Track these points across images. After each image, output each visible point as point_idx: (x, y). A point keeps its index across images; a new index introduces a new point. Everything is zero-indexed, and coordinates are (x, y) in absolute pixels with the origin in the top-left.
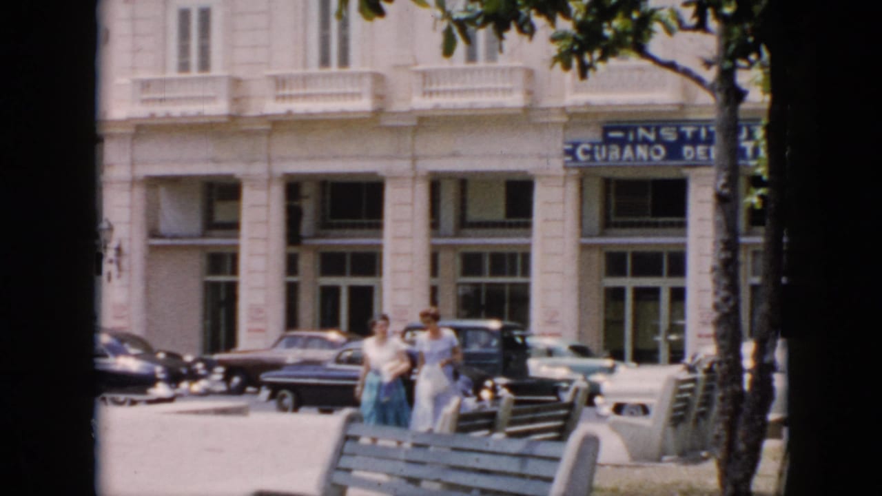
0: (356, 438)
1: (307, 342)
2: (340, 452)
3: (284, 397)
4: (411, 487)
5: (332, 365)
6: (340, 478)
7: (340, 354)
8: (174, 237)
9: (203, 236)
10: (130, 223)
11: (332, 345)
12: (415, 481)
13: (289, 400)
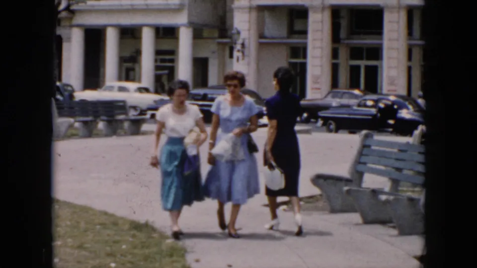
0: (369, 146)
1: (342, 96)
2: (361, 154)
3: (330, 124)
4: (397, 173)
5: (355, 108)
6: (360, 168)
7: (360, 102)
8: (273, 38)
9: (288, 37)
10: (249, 30)
11: (356, 97)
12: (399, 170)
13: (333, 127)
